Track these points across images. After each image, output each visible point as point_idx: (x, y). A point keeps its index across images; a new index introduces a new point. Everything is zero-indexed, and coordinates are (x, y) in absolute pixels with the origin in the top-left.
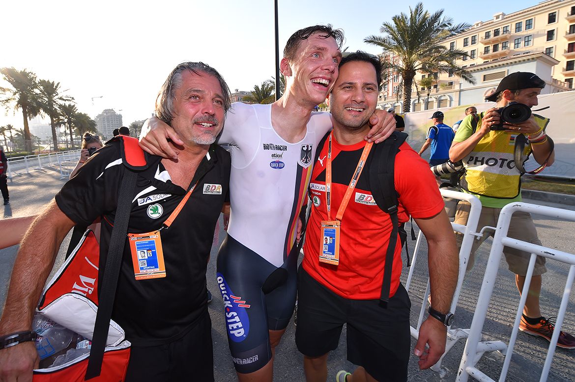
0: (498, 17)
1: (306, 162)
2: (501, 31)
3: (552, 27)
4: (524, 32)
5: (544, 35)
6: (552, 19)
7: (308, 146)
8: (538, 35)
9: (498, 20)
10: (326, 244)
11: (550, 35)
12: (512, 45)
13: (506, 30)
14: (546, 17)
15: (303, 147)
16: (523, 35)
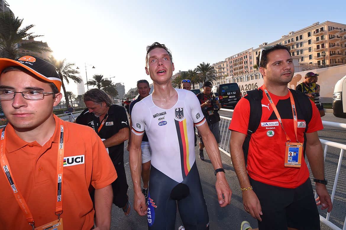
0: (290, 34)
1: (180, 118)
2: (291, 40)
3: (310, 38)
4: (299, 41)
5: (307, 42)
6: (309, 35)
7: (179, 109)
8: (305, 42)
9: (290, 35)
10: (291, 156)
11: (309, 42)
12: (296, 46)
13: (292, 40)
14: (306, 34)
15: (176, 109)
16: (299, 42)
